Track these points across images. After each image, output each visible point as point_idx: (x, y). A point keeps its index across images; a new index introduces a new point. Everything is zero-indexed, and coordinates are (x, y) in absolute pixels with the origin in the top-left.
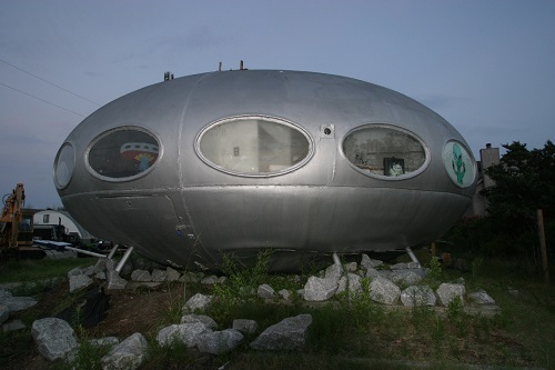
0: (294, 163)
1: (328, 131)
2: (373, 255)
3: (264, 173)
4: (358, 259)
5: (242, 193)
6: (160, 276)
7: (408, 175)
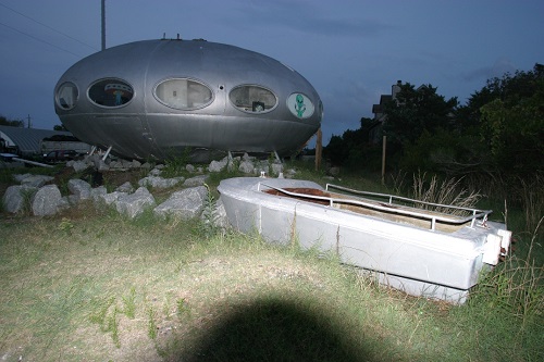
0: (205, 102)
1: (221, 88)
2: (250, 154)
3: (190, 107)
4: (242, 155)
5: (178, 117)
6: (128, 165)
7: (266, 111)
